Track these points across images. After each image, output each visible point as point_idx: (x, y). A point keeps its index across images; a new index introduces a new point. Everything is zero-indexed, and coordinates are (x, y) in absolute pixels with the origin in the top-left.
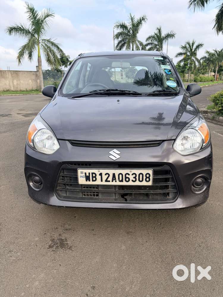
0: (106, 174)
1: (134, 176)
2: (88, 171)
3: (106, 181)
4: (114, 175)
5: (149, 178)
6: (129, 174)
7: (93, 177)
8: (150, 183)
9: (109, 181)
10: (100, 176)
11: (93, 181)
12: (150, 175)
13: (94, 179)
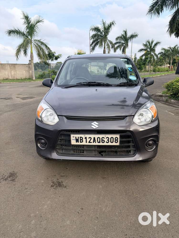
0: (89, 138)
1: (108, 139)
2: (78, 136)
3: (89, 142)
4: (94, 138)
5: (117, 140)
6: (104, 138)
7: (80, 140)
8: (118, 144)
9: (91, 142)
10: (85, 139)
11: (81, 142)
12: (117, 138)
13: (81, 141)
